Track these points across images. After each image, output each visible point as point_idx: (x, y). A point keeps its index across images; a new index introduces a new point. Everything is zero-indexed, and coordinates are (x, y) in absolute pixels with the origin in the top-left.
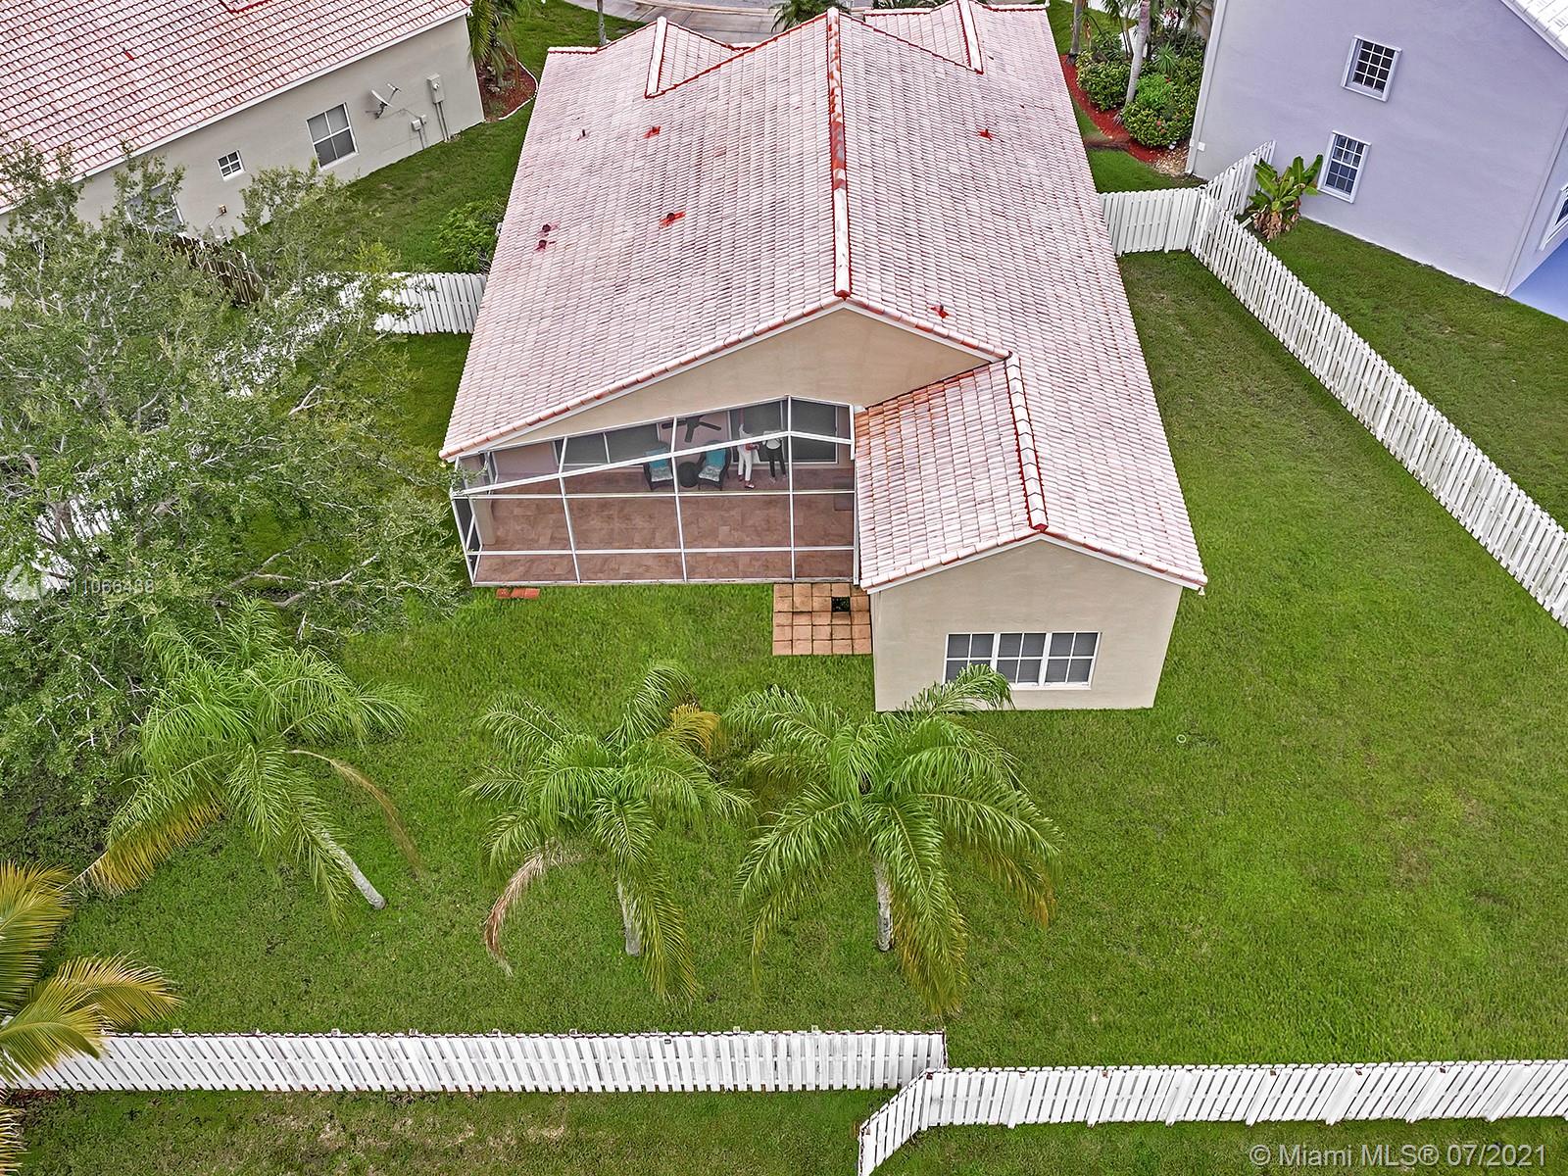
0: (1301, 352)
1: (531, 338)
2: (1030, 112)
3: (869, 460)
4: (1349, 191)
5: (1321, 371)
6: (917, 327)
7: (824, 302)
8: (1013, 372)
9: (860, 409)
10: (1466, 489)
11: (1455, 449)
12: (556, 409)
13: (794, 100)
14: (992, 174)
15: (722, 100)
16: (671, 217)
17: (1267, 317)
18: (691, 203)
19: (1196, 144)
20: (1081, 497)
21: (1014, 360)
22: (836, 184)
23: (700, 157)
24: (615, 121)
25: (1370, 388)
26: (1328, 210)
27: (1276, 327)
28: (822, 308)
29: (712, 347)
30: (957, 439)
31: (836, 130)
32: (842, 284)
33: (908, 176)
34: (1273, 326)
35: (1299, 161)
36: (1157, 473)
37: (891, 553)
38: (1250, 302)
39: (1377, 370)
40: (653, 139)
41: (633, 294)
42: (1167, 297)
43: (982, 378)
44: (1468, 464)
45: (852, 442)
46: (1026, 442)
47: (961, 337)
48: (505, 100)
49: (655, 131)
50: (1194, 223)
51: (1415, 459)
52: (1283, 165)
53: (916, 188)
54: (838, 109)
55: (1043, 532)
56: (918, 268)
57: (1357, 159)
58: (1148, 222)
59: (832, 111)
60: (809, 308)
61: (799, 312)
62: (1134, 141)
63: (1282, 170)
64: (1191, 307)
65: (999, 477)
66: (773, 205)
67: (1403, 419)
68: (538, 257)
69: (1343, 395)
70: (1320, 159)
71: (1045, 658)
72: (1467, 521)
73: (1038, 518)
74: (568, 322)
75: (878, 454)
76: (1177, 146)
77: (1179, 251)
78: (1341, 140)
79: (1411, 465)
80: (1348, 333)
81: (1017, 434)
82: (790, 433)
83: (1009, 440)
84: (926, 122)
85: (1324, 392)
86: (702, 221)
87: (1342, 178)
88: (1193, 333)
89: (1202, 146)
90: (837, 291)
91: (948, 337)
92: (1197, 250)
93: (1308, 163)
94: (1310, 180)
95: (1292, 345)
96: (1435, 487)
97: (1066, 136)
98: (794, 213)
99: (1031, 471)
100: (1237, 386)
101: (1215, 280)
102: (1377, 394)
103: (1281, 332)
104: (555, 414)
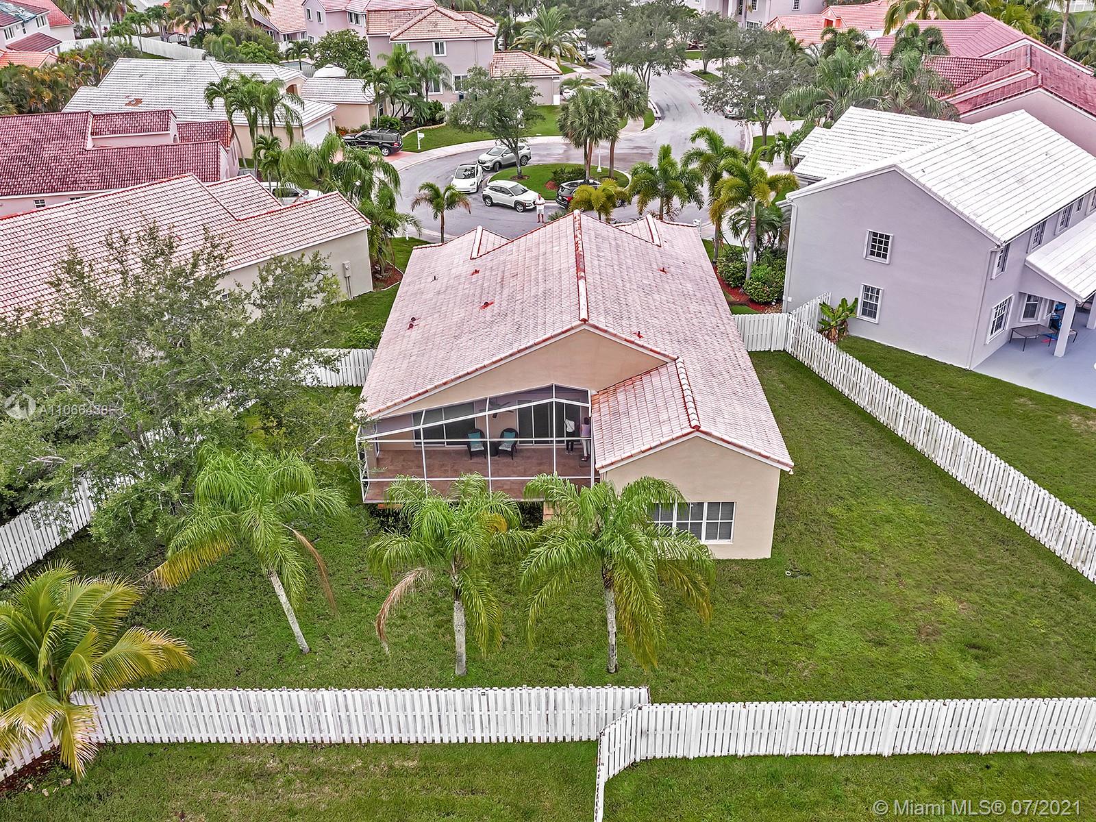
0: (852, 395)
1: (404, 366)
2: (688, 266)
3: (599, 414)
4: (875, 317)
5: (863, 403)
6: (625, 340)
7: (574, 324)
8: (679, 365)
9: (594, 392)
10: (950, 452)
11: (940, 430)
12: (420, 391)
13: (556, 249)
14: (667, 287)
15: (515, 254)
16: (487, 304)
17: (831, 379)
18: (497, 297)
19: (787, 298)
20: (719, 419)
21: (680, 359)
22: (579, 278)
23: (503, 278)
24: (453, 271)
25: (891, 406)
26: (864, 329)
27: (838, 384)
28: (572, 328)
29: (511, 352)
30: (649, 397)
31: (579, 258)
32: (584, 315)
33: (620, 281)
34: (835, 383)
35: (844, 300)
36: (764, 417)
37: (612, 451)
38: (821, 372)
39: (894, 394)
40: (476, 275)
41: (464, 338)
42: (773, 372)
43: (663, 370)
44: (949, 436)
45: (589, 405)
46: (687, 393)
47: (650, 347)
48: (385, 282)
49: (477, 272)
50: (787, 334)
51: (920, 442)
52: (836, 304)
53: (624, 286)
54: (580, 249)
55: (698, 430)
56: (626, 316)
57: (877, 300)
58: (760, 333)
59: (577, 250)
60: (565, 329)
61: (560, 331)
62: (752, 301)
63: (835, 306)
64: (786, 377)
65: (675, 408)
66: (544, 292)
67: (911, 419)
68: (408, 332)
69: (877, 414)
70: (857, 300)
71: (704, 521)
72: (953, 472)
73: (693, 424)
74: (427, 355)
75: (605, 410)
76: (776, 303)
77: (780, 351)
78: (867, 289)
79: (919, 446)
80: (875, 376)
81: (683, 390)
82: (554, 400)
83: (678, 394)
84: (629, 261)
85: (867, 415)
86: (504, 304)
87: (870, 310)
88: (789, 388)
89: (790, 299)
90: (581, 318)
91: (642, 346)
92: (790, 350)
93: (850, 302)
94: (852, 310)
95: (846, 392)
96: (933, 456)
97: (709, 279)
98: (557, 293)
99: (690, 405)
100: (816, 412)
101: (801, 364)
102: (895, 409)
103: (840, 386)
104: (419, 394)
